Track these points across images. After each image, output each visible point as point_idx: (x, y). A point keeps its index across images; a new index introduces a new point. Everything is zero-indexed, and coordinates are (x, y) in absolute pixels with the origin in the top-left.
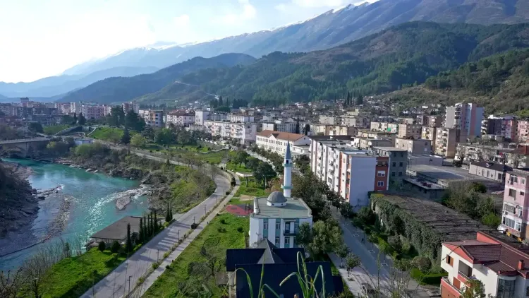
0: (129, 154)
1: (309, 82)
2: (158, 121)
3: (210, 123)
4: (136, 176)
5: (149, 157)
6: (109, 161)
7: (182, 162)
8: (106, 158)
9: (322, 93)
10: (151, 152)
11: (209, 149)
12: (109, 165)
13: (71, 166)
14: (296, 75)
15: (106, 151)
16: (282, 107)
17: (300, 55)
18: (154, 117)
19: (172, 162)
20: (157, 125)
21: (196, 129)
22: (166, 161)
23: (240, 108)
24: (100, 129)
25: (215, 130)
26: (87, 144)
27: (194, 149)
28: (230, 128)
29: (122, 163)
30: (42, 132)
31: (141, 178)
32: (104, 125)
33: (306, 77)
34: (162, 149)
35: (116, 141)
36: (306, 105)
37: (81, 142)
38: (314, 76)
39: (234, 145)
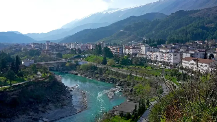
0: (108, 70)
1: (203, 28)
2: (121, 52)
3: (151, 53)
4: (113, 81)
5: (119, 72)
6: (97, 73)
7: (139, 75)
8: (96, 72)
9: (213, 35)
10: (119, 68)
11: (152, 68)
12: (97, 75)
13: (78, 75)
14: (194, 24)
15: (95, 68)
16: (187, 44)
17: (196, 11)
18: (119, 50)
19: (132, 75)
20: (120, 54)
21: (142, 56)
22: (129, 74)
23: (162, 45)
24: (89, 56)
25: (153, 57)
26: (85, 64)
27: (143, 68)
28: (163, 56)
29: (104, 75)
30: (62, 58)
31: (116, 83)
32: (91, 54)
33: (201, 25)
34: (124, 67)
35: (99, 63)
36: (203, 42)
37: (82, 63)
38: (206, 24)
39: (168, 66)
